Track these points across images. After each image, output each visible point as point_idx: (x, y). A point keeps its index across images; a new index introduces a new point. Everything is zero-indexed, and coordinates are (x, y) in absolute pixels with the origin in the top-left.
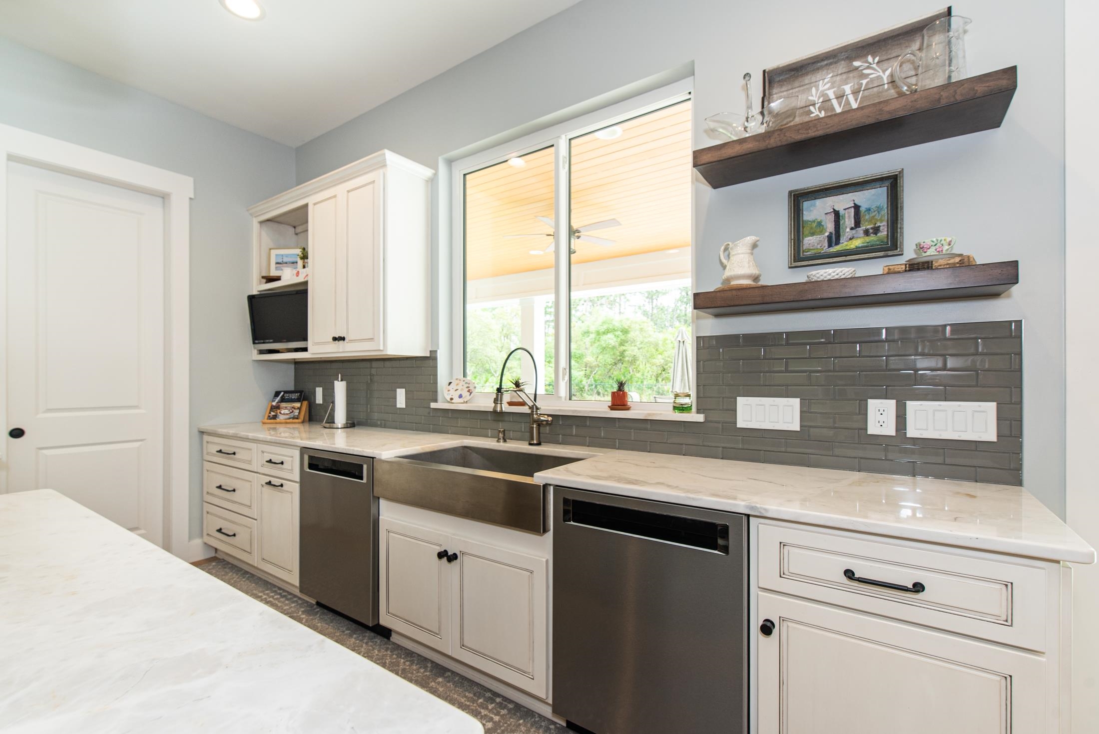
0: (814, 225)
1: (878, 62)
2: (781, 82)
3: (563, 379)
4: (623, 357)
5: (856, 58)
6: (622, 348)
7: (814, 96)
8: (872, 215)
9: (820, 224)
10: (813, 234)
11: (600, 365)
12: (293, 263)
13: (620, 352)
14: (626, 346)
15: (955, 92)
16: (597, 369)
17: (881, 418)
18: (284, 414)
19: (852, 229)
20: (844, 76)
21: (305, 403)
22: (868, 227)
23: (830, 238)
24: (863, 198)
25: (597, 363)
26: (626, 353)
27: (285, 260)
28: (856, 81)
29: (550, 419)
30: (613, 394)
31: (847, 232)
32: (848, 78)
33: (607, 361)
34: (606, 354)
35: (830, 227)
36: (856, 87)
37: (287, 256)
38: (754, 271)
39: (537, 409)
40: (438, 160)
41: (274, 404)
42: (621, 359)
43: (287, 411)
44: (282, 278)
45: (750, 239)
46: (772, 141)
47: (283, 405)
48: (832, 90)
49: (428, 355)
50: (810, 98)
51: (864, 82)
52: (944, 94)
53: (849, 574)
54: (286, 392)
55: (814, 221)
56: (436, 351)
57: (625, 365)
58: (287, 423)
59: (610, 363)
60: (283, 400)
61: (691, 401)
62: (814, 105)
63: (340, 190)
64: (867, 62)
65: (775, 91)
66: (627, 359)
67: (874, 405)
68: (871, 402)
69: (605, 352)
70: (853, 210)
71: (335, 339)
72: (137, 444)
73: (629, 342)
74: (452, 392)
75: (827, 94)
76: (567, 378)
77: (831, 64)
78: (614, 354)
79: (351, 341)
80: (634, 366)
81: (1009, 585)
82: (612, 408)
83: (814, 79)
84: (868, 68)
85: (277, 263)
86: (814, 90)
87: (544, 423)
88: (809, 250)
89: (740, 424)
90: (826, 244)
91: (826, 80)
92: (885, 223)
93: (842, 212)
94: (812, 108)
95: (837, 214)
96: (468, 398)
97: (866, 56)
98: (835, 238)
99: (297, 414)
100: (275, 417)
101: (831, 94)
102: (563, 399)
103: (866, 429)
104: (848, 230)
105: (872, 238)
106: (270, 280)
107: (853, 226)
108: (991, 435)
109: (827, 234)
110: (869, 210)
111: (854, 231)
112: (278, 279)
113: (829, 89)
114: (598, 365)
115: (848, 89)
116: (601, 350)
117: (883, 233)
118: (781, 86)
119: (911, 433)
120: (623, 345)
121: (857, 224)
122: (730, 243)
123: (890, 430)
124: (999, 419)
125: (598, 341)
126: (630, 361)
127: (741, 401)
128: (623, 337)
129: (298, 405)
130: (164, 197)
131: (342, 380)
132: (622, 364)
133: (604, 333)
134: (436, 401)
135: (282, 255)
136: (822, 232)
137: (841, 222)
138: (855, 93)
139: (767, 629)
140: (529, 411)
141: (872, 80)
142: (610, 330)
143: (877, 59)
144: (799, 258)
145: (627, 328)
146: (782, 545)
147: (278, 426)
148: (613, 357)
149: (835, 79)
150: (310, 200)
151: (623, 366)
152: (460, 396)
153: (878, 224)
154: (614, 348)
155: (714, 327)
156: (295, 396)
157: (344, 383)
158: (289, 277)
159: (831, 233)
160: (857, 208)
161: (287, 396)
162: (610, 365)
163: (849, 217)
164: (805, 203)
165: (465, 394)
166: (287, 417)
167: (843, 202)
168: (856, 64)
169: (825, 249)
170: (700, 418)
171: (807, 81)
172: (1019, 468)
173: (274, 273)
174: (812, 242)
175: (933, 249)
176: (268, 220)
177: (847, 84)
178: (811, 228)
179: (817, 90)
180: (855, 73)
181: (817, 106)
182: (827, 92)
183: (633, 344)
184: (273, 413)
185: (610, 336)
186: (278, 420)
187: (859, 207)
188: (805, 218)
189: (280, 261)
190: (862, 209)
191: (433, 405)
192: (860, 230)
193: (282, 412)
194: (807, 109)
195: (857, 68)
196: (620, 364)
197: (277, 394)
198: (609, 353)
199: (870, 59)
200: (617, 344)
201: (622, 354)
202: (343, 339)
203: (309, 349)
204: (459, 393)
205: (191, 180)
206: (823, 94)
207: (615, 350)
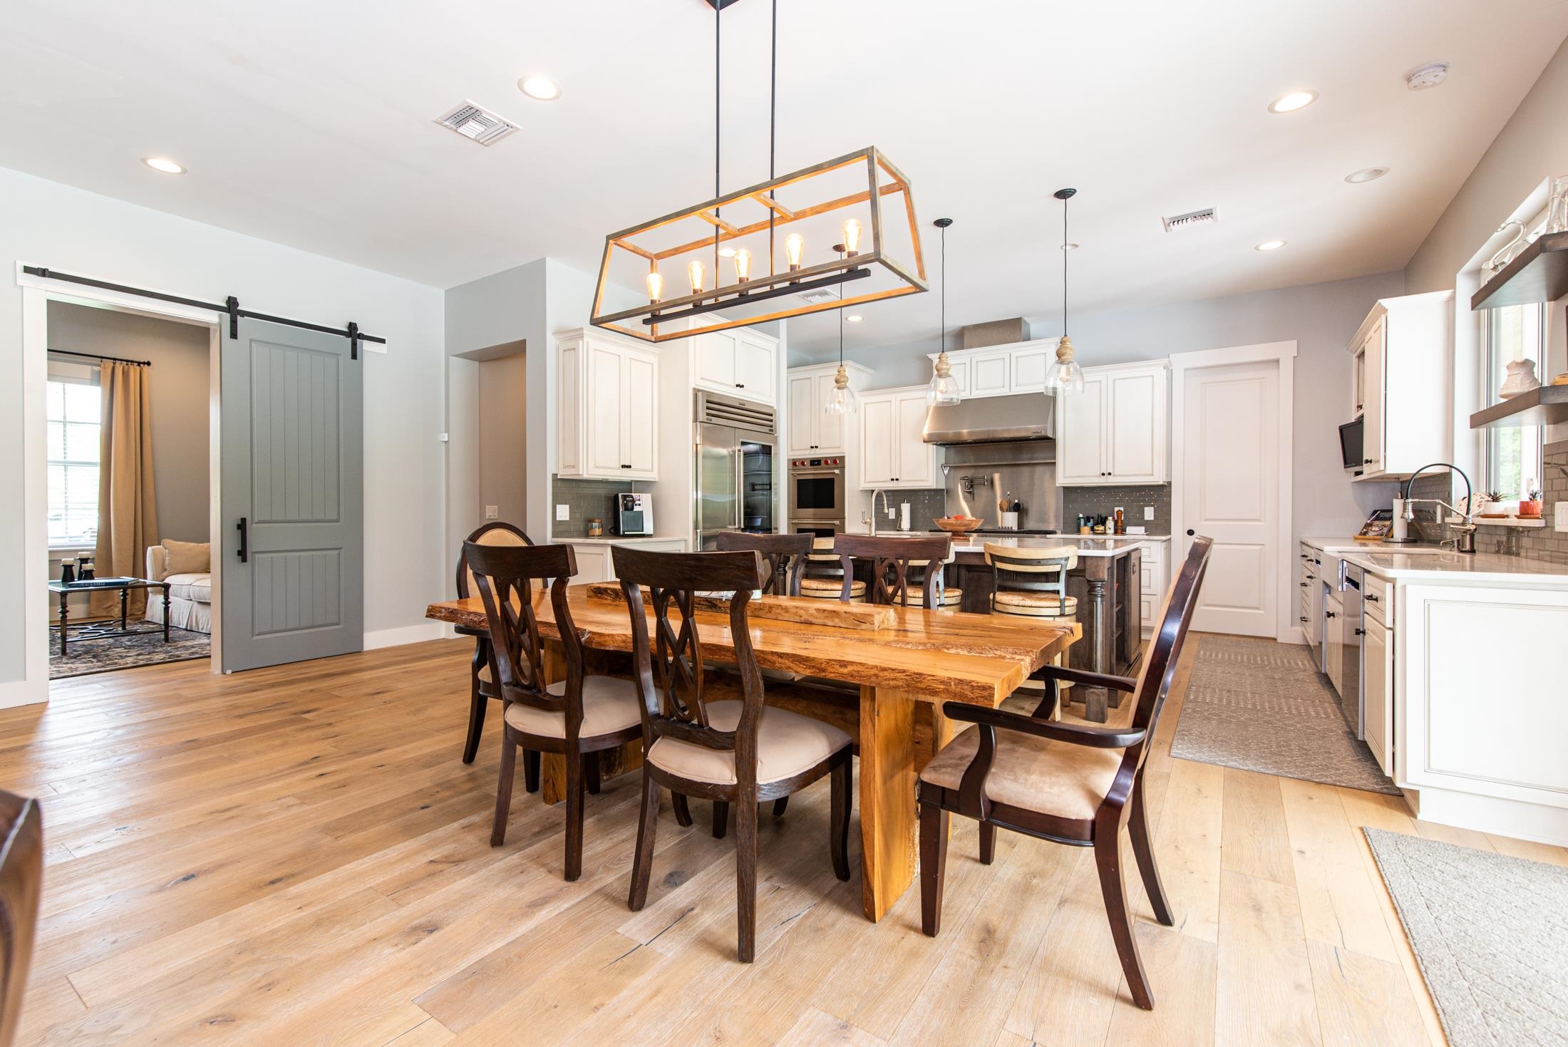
18: (1374, 531)
40: (1456, 278)
41: (1369, 522)
43: (1377, 529)
54: (1382, 511)
58: (1375, 539)
60: (1378, 518)
63: (1373, 330)
72: (1258, 547)
89: (1556, 528)
99: (1385, 531)
100: (1365, 534)
127: (1557, 506)
129: (1388, 522)
147: (1367, 542)
150: (1367, 338)
156: (1388, 515)
161: (1382, 515)
166: (1376, 533)
170: (1543, 523)
184: (1365, 530)
186: (1367, 536)
193: (1374, 529)
197: (1375, 513)
202: (1371, 461)
203: (1363, 472)
205: (1295, 342)
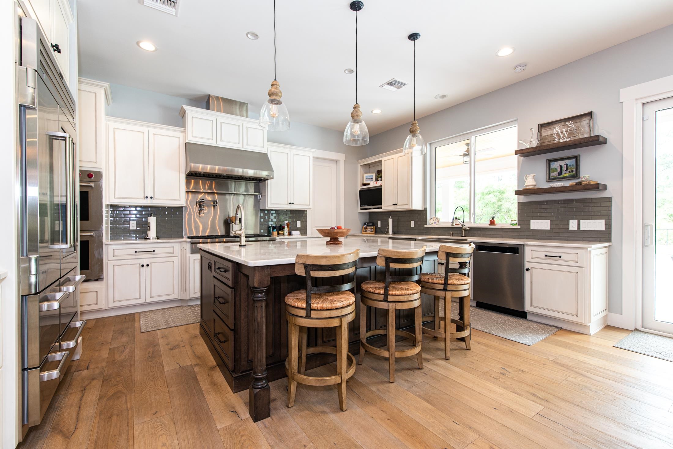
0: (554, 169)
1: (573, 123)
2: (545, 127)
3: (473, 216)
4: (500, 209)
5: (567, 121)
6: (499, 203)
7: (554, 131)
8: (571, 167)
9: (556, 169)
10: (554, 172)
11: (484, 214)
12: (372, 178)
13: (498, 206)
14: (502, 202)
15: (585, 140)
16: (482, 217)
17: (573, 225)
18: (369, 230)
19: (565, 171)
20: (563, 126)
21: (374, 227)
22: (570, 170)
23: (559, 173)
24: (569, 162)
25: (482, 213)
26: (502, 207)
27: (369, 178)
28: (567, 128)
29: (469, 228)
30: (490, 220)
31: (564, 172)
32: (564, 127)
33: (489, 212)
34: (488, 207)
35: (559, 170)
36: (567, 130)
37: (369, 176)
38: (535, 184)
39: (464, 225)
40: (427, 144)
41: (365, 227)
42: (499, 211)
43: (369, 229)
44: (370, 184)
45: (533, 174)
46: (537, 149)
47: (368, 227)
48: (560, 130)
49: (423, 209)
50: (553, 132)
51: (569, 128)
52: (582, 141)
53: (546, 256)
54: (368, 223)
55: (554, 168)
56: (426, 208)
57: (502, 214)
58: (369, 233)
59: (491, 213)
60: (367, 226)
61: (516, 222)
62: (554, 134)
63: (395, 156)
64: (570, 123)
65: (543, 129)
66: (503, 210)
67: (571, 221)
68: (570, 221)
69: (487, 206)
70: (565, 165)
71: (394, 205)
73: (505, 199)
74: (432, 222)
75: (558, 132)
76: (474, 216)
77: (559, 123)
78: (494, 207)
79: (399, 205)
80: (508, 215)
81: (577, 254)
82: (490, 225)
83: (554, 127)
84: (570, 125)
85: (366, 179)
86: (554, 130)
87: (467, 230)
88: (553, 177)
89: (531, 228)
90: (558, 175)
91: (558, 127)
92: (574, 169)
93: (562, 166)
94: (554, 135)
95: (561, 166)
96: (438, 223)
97: (570, 121)
98: (560, 173)
99: (372, 230)
100: (366, 231)
101: (559, 131)
102: (473, 223)
103: (569, 229)
104: (564, 171)
105: (571, 173)
106: (364, 185)
107: (566, 170)
108: (603, 229)
109: (558, 172)
110: (570, 165)
111: (566, 171)
112: (369, 184)
113: (559, 130)
114: (482, 214)
115: (564, 130)
116: (485, 205)
117: (574, 172)
118: (545, 128)
119: (582, 229)
120: (500, 201)
121: (567, 169)
122: (527, 175)
123: (576, 228)
124: (605, 224)
125: (483, 199)
126: (506, 211)
127: (532, 221)
128: (500, 196)
129: (372, 227)
130: (336, 161)
131: (391, 218)
132: (500, 213)
133: (487, 194)
134: (426, 224)
135: (368, 176)
136: (556, 171)
137: (562, 169)
138: (566, 131)
139: (528, 270)
140: (461, 227)
141: (571, 128)
142: (491, 192)
143: (573, 122)
144: (550, 179)
145: (503, 190)
146: (532, 251)
147: (367, 234)
148: (493, 209)
149: (560, 127)
150: (383, 159)
151: (500, 215)
152: (435, 223)
153: (573, 170)
154: (494, 203)
155: (523, 198)
156: (371, 224)
157: (392, 219)
158: (373, 184)
159: (559, 172)
160: (567, 165)
162: (491, 214)
163: (564, 167)
164: (552, 163)
165: (436, 222)
166: (370, 231)
167: (563, 163)
168: (567, 123)
169: (557, 176)
170: (519, 227)
171: (552, 127)
172: (611, 238)
173: (365, 182)
174: (553, 174)
175: (584, 178)
176: (365, 165)
177: (564, 129)
178: (554, 170)
179: (555, 130)
180: (567, 126)
181: (555, 135)
182: (558, 131)
183: (507, 201)
184: (365, 230)
185: (491, 195)
186: (367, 232)
187: (567, 164)
188: (552, 167)
189: (367, 178)
190: (568, 165)
191: (425, 226)
192: (568, 171)
193: (368, 229)
194: (552, 135)
195: (567, 124)
196: (499, 214)
197: (365, 224)
198: (491, 207)
199: (571, 122)
200: (496, 201)
201: (500, 207)
202: (396, 204)
203: (382, 208)
204: (434, 222)
205: (344, 155)
206: (557, 131)
207: (494, 205)
